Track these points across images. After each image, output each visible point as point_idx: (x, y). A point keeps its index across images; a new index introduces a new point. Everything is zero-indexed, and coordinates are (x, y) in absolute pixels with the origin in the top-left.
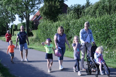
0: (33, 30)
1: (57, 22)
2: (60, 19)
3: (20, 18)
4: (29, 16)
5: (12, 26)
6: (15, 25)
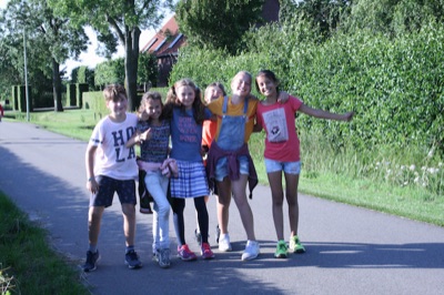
0: (155, 86)
1: (242, 56)
2: (254, 44)
3: (103, 45)
4: (138, 33)
5: (75, 73)
6: (87, 70)
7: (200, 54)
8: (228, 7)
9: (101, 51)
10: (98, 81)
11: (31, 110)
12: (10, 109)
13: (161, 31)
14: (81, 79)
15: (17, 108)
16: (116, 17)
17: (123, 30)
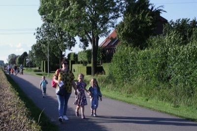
0: (105, 62)
1: (146, 50)
2: (151, 45)
3: (82, 43)
4: (98, 39)
5: (69, 55)
6: (74, 54)
7: (126, 48)
8: (140, 27)
9: (81, 46)
10: (79, 59)
11: (50, 72)
12: (41, 71)
13: (108, 38)
14: (72, 58)
15: (43, 71)
16: (88, 31)
17: (91, 37)
